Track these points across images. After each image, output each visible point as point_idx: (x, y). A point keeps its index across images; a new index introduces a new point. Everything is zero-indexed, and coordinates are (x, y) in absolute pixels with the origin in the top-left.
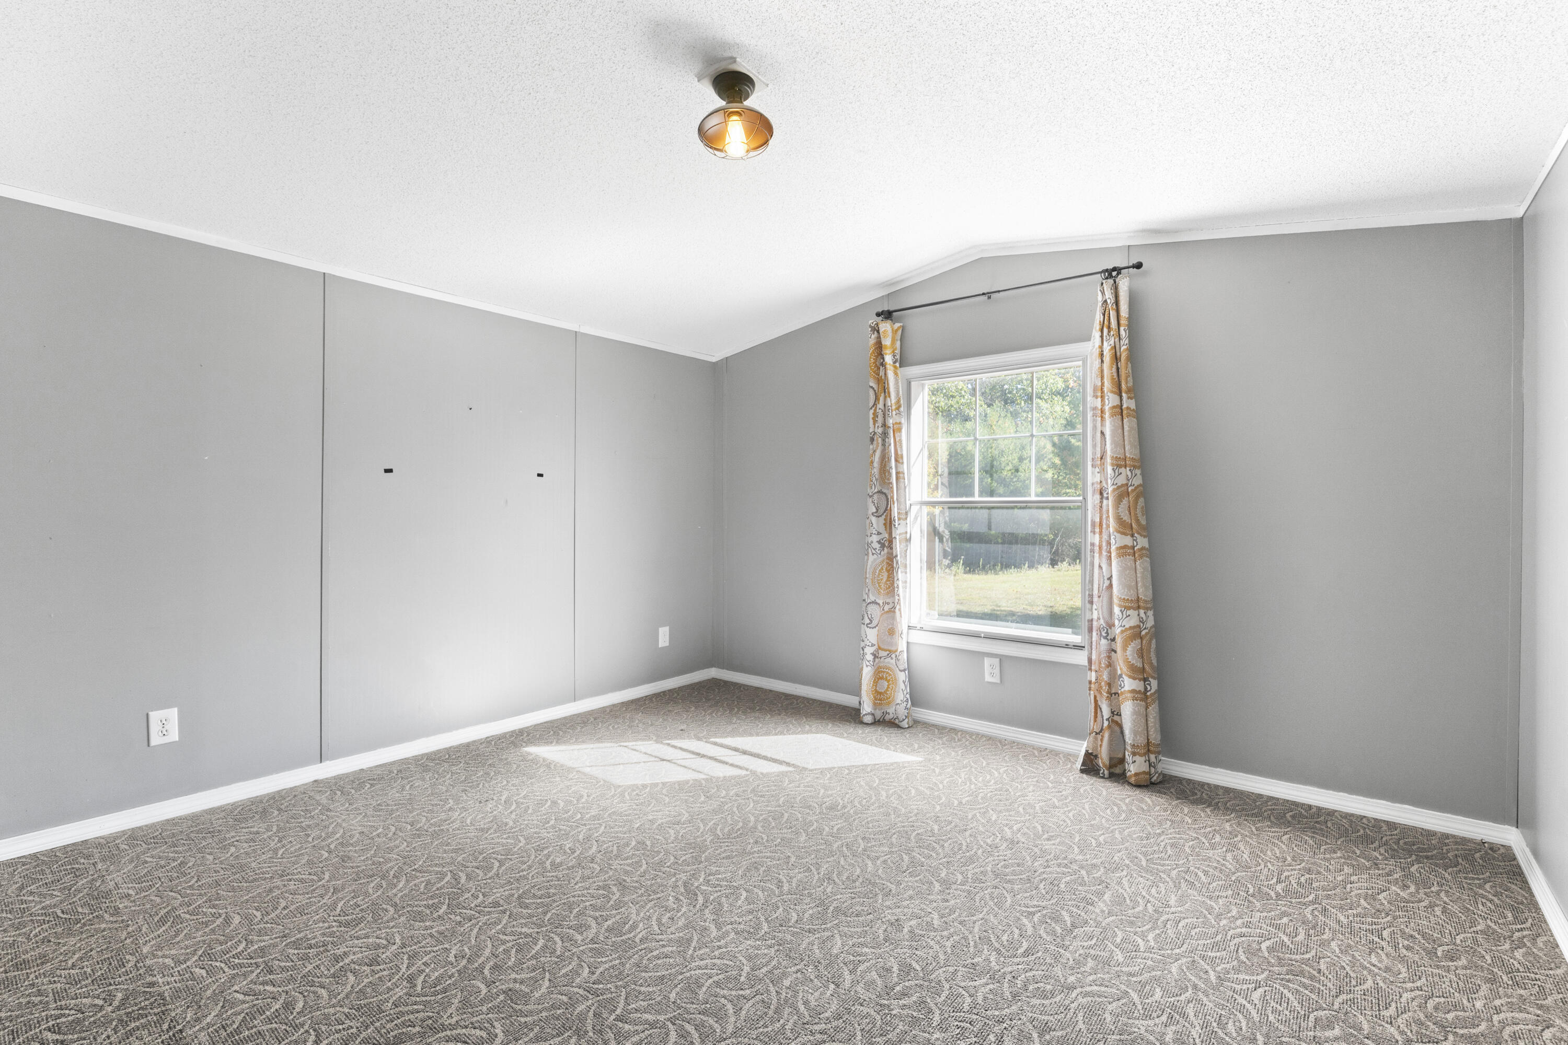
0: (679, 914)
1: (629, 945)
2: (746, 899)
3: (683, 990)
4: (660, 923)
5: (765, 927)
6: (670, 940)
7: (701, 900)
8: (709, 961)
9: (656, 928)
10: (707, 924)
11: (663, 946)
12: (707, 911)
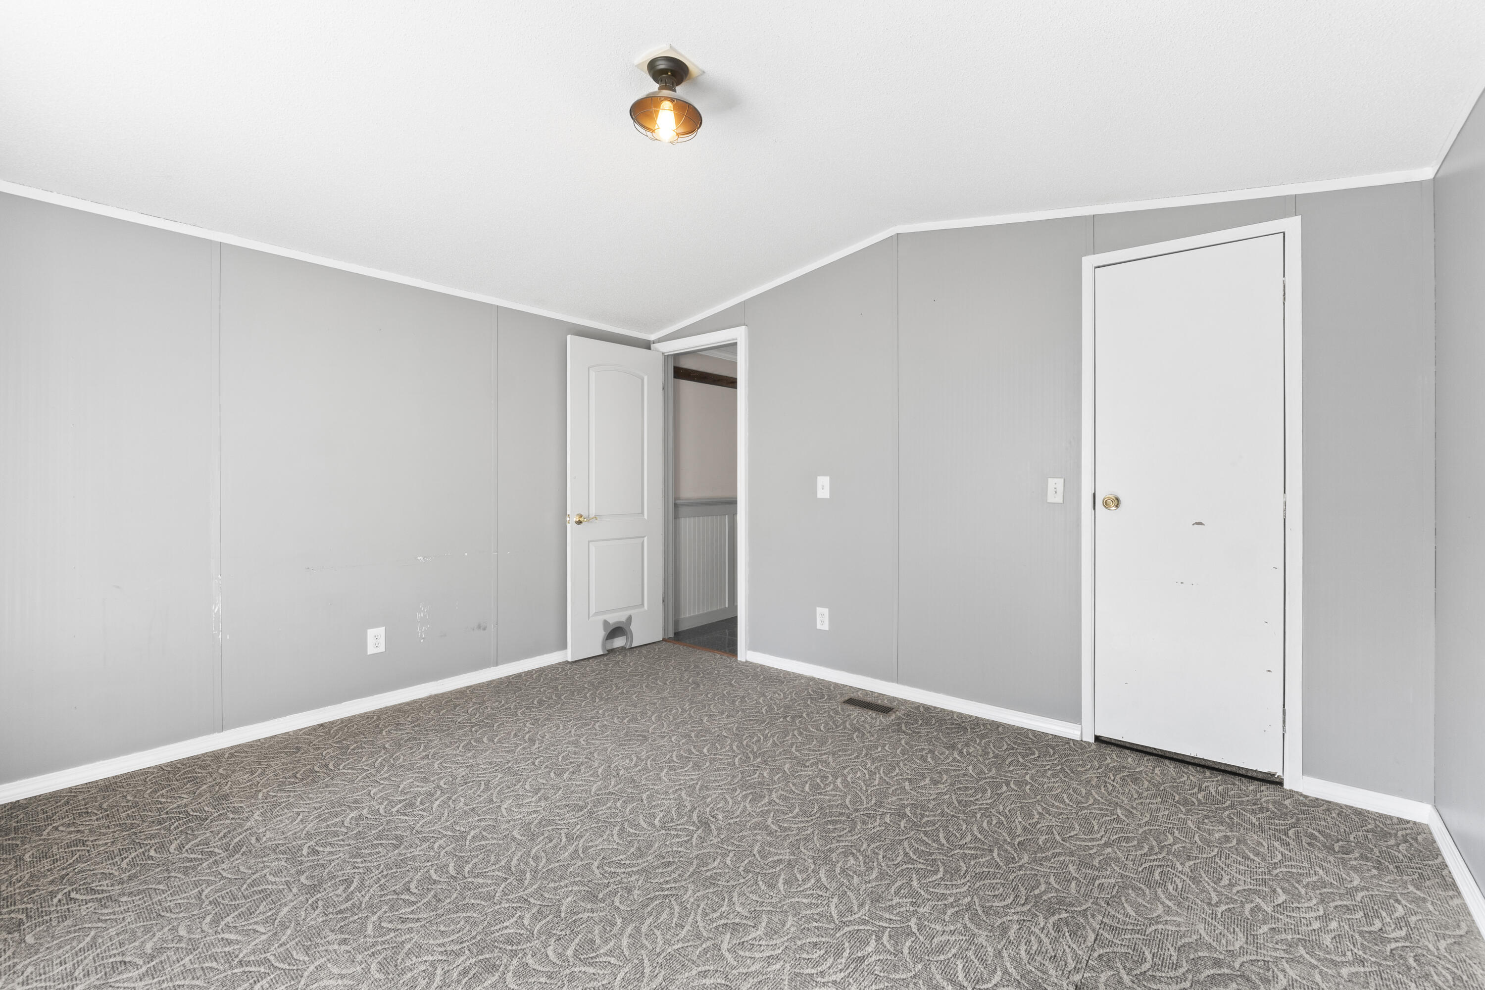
0: (711, 806)
1: (744, 786)
2: (655, 818)
3: (702, 766)
4: (725, 799)
5: (644, 796)
6: (715, 789)
7: (695, 818)
8: (687, 778)
9: (727, 797)
10: (689, 799)
11: (719, 786)
12: (689, 808)
